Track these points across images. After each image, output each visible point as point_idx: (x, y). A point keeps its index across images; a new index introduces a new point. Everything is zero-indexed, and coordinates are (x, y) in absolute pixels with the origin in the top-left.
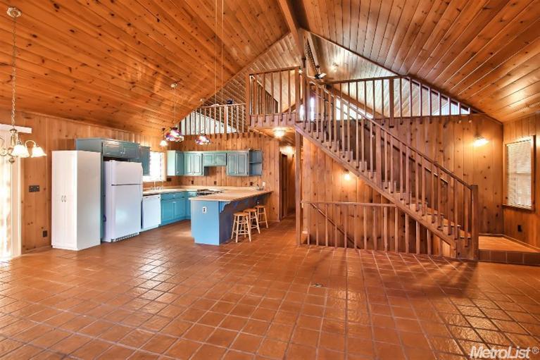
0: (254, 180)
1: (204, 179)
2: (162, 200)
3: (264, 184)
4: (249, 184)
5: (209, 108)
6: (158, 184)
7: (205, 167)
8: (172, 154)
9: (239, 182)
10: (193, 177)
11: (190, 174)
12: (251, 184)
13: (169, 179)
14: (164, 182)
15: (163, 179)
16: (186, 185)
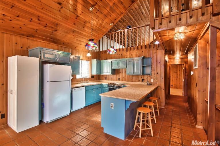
0: (146, 77)
1: (112, 76)
2: (86, 90)
3: (152, 80)
4: (141, 80)
5: (115, 33)
6: (86, 80)
7: (113, 69)
8: (94, 61)
9: (134, 78)
10: (106, 75)
11: (105, 74)
12: (143, 80)
13: (93, 77)
14: (90, 78)
15: (89, 76)
16: (102, 80)
